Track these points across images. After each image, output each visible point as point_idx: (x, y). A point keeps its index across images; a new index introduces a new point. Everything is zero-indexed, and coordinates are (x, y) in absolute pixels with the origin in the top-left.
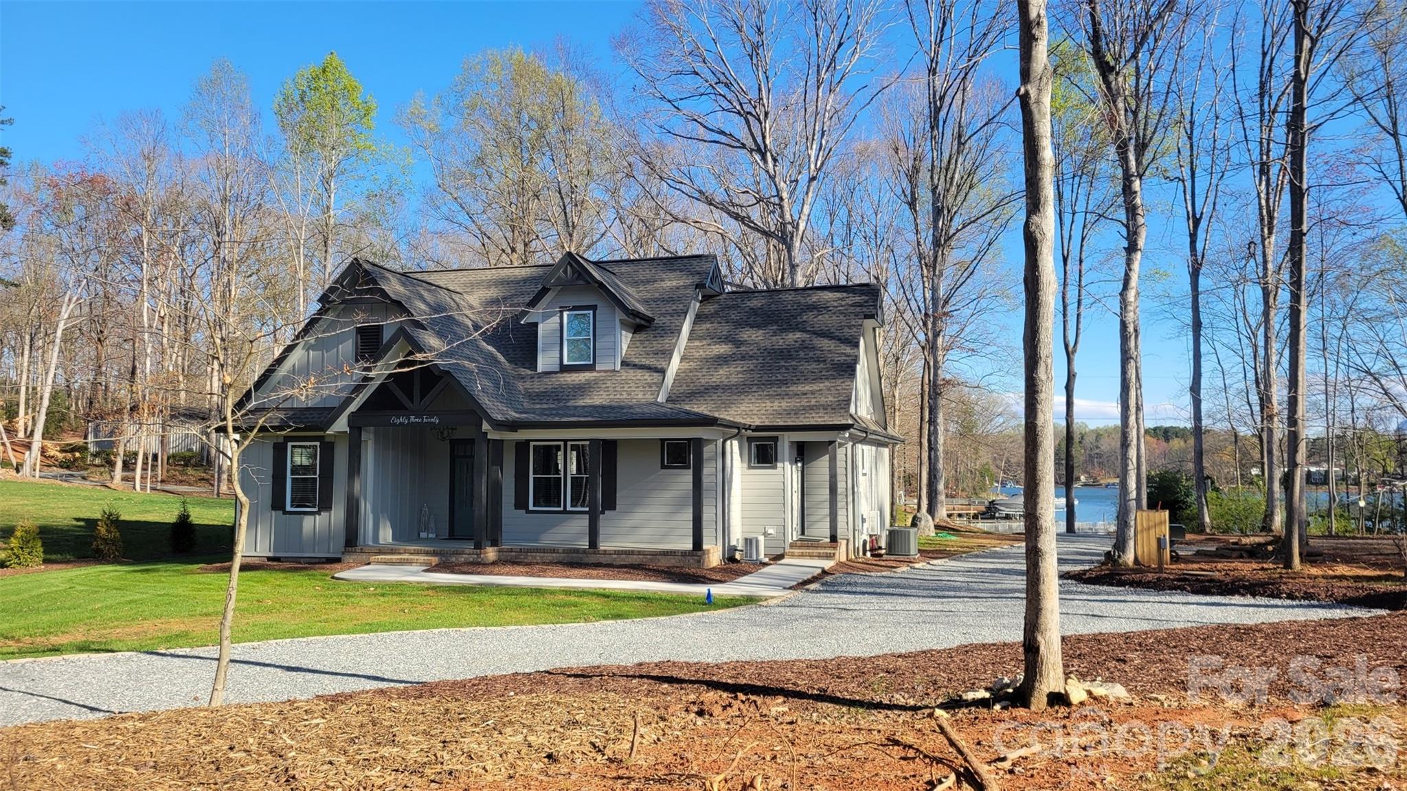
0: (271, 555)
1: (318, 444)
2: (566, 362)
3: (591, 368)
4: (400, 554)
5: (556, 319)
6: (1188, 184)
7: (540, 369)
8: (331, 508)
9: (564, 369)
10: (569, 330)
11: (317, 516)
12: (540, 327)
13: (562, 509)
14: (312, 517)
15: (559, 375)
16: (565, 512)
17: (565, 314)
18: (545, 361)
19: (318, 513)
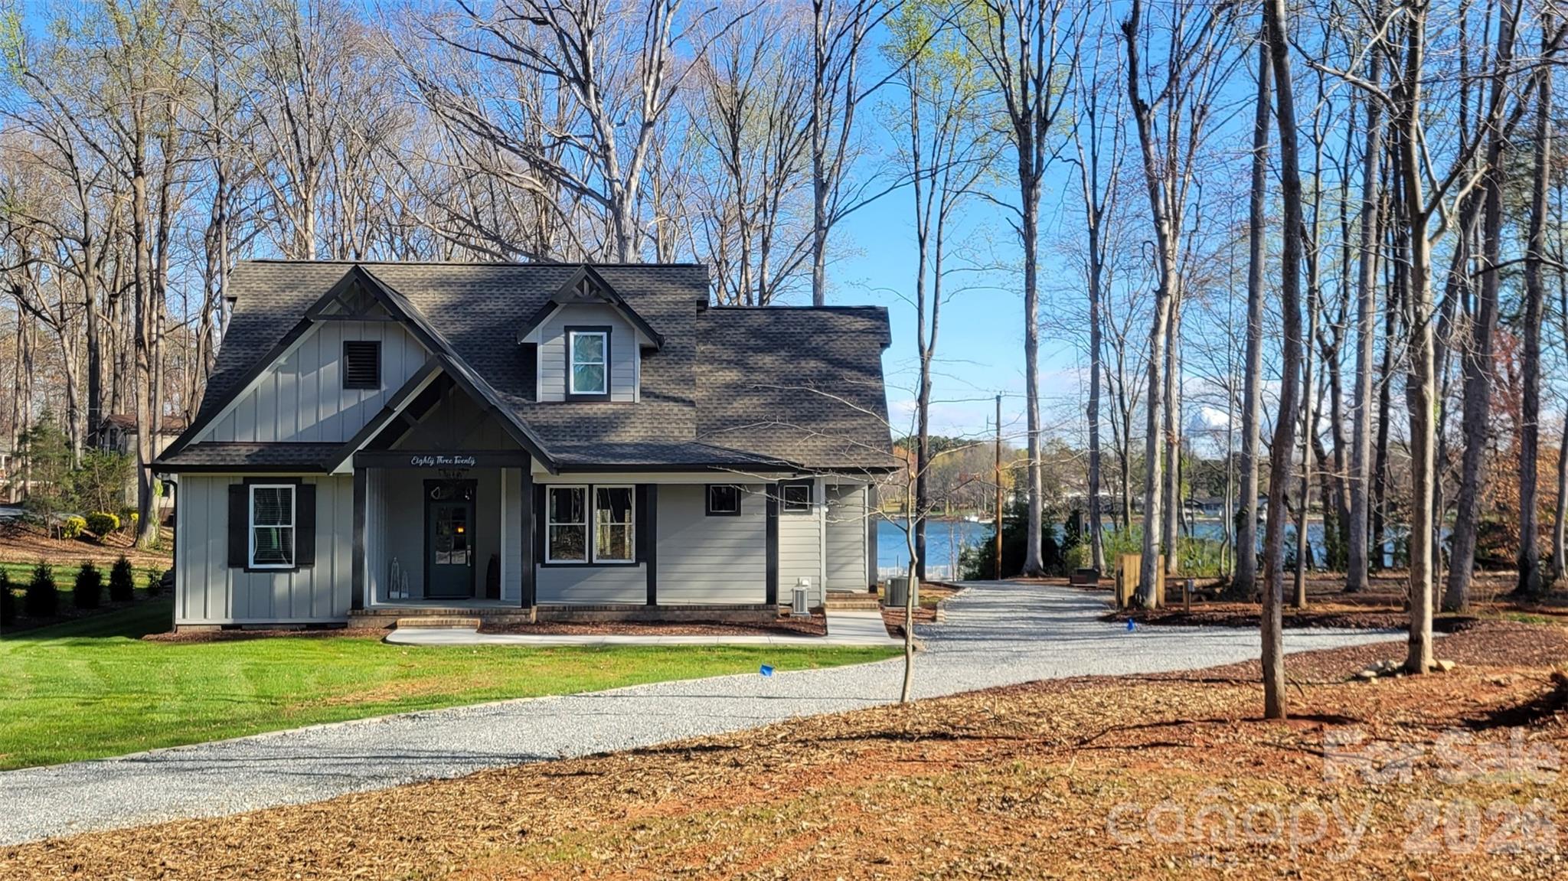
0: (229, 621)
1: (293, 487)
2: (573, 391)
3: (605, 399)
4: (427, 616)
5: (561, 340)
6: (1088, 167)
7: (540, 398)
8: (313, 564)
9: (570, 399)
10: (576, 353)
11: (294, 575)
12: (540, 349)
13: (587, 561)
14: (287, 575)
15: (565, 406)
16: (591, 564)
17: (572, 334)
18: (548, 388)
19: (296, 570)
